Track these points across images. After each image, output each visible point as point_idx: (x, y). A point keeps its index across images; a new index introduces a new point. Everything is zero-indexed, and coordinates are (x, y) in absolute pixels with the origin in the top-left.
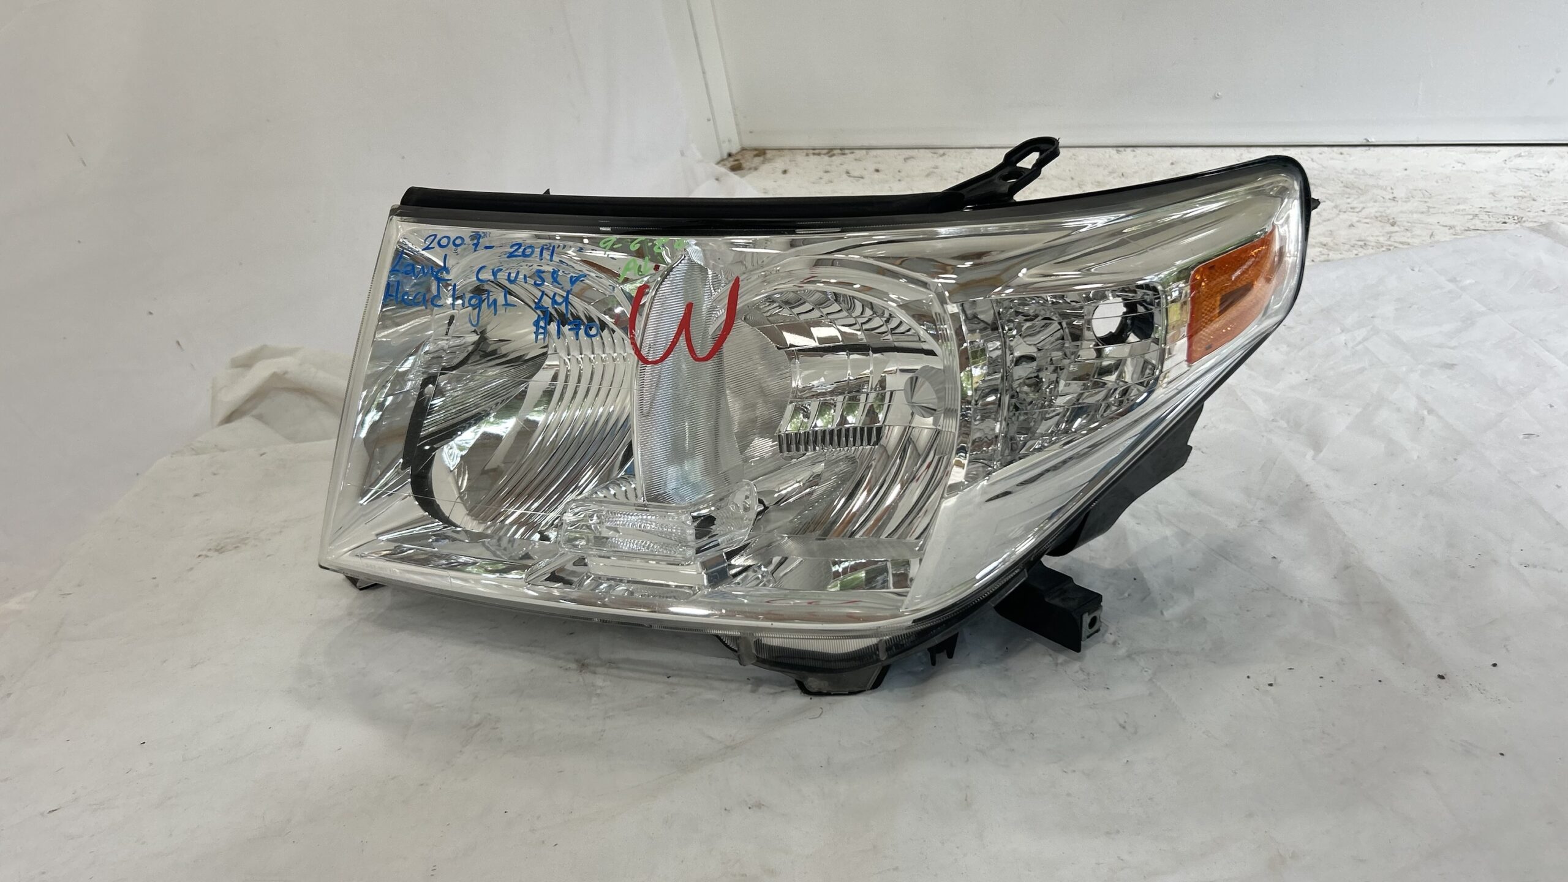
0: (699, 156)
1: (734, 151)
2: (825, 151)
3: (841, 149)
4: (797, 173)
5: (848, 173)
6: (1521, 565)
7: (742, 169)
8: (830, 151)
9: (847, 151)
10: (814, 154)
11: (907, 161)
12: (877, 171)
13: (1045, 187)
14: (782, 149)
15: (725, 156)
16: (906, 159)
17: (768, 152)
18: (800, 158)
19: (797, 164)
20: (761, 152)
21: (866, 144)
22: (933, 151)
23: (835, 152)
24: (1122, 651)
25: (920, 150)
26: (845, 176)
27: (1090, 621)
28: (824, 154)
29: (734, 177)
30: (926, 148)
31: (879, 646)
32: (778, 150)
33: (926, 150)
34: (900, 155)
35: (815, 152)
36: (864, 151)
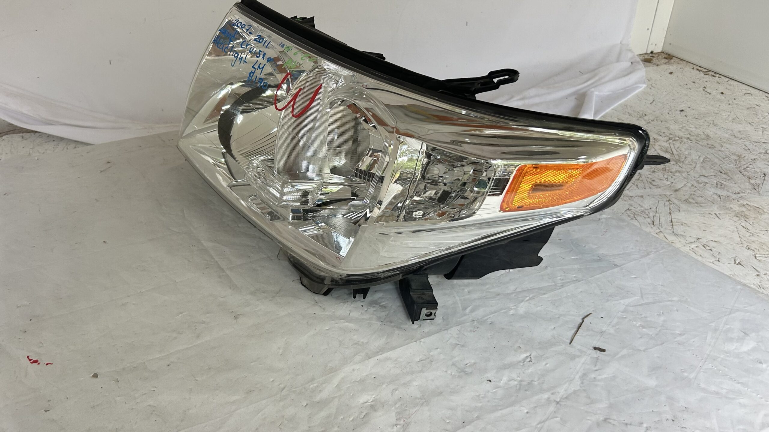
1: (655, 51)
2: (705, 70)
3: (715, 73)
4: (677, 76)
5: (705, 88)
7: (651, 63)
8: (707, 71)
9: (718, 75)
10: (698, 69)
11: (746, 95)
12: (722, 93)
14: (683, 60)
15: (649, 52)
16: (747, 93)
17: (674, 58)
18: (688, 69)
19: (682, 71)
20: (669, 57)
21: (731, 76)
22: (767, 95)
23: (711, 73)
25: (760, 92)
26: (701, 89)
27: (427, 313)
28: (703, 72)
29: (642, 65)
30: (765, 92)
31: (327, 278)
32: (681, 59)
33: (764, 93)
34: (746, 89)
35: (700, 69)
36: (727, 79)
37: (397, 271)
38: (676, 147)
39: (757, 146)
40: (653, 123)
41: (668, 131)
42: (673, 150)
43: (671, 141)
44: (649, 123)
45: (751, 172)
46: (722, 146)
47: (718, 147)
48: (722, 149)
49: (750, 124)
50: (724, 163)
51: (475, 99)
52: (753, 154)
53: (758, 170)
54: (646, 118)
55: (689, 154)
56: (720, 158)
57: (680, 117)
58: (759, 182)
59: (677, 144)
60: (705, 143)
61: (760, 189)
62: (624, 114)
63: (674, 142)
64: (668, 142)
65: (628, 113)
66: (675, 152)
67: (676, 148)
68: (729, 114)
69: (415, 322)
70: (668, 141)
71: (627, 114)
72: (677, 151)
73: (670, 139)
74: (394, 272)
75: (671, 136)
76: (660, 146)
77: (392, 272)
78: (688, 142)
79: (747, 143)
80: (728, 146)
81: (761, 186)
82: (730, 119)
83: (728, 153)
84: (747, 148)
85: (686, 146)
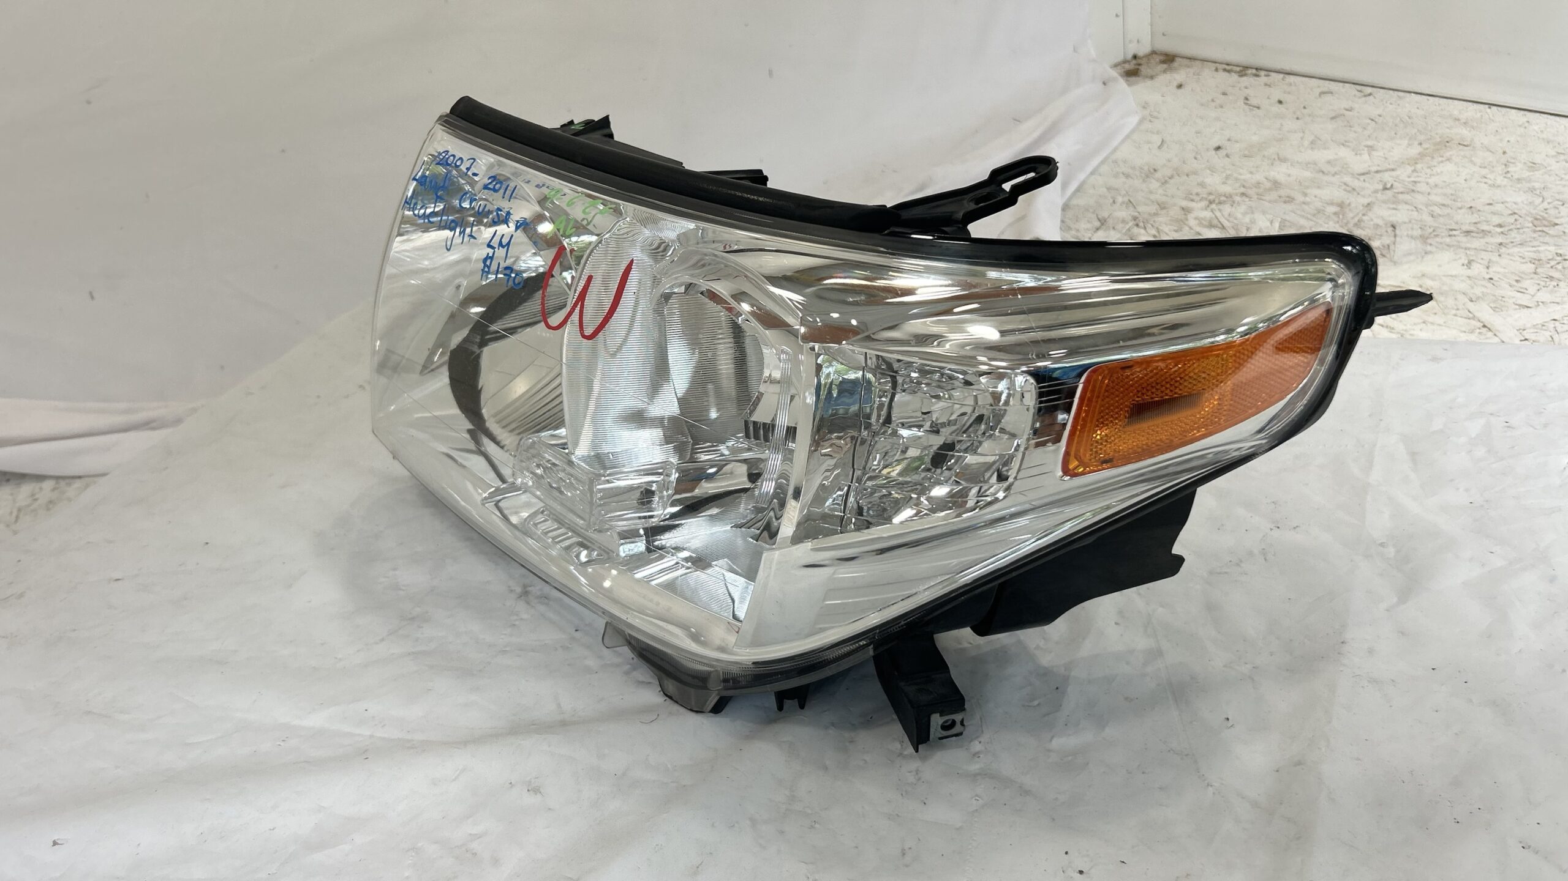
0: (1093, 54)
1: (1141, 54)
2: (1238, 69)
3: (1257, 69)
4: (1192, 90)
5: (1246, 99)
6: (1521, 842)
7: (1139, 76)
8: (1243, 70)
9: (1263, 73)
10: (1225, 70)
11: (1322, 96)
12: (1280, 102)
13: (1464, 157)
14: (1195, 59)
15: (1129, 56)
16: (1322, 93)
17: (1177, 59)
18: (1207, 72)
19: (1199, 79)
20: (1169, 59)
21: (1287, 67)
22: (1359, 88)
23: (1250, 71)
24: (975, 767)
25: (1346, 85)
26: (1241, 102)
27: (944, 722)
28: (1235, 72)
29: (1122, 83)
30: (1354, 84)
31: (712, 675)
32: (1190, 59)
33: (1352, 85)
34: (1319, 87)
35: (1228, 68)
36: (1281, 76)
37: (860, 641)
38: (1226, 214)
39: (1366, 180)
40: (1172, 181)
41: (1204, 190)
42: (1223, 220)
43: (1213, 206)
44: (1166, 182)
45: (1369, 228)
46: (1305, 195)
47: (1300, 198)
48: (1308, 199)
49: (1343, 145)
50: (1317, 223)
51: (968, 237)
52: (1364, 196)
53: (1380, 222)
54: (1158, 175)
55: (1253, 222)
56: (1309, 216)
57: (1217, 160)
58: (1388, 242)
59: (1227, 209)
60: (1274, 195)
61: (1392, 252)
62: (1116, 176)
63: (1221, 207)
64: (1209, 209)
65: (1123, 174)
66: (1226, 224)
67: (1226, 216)
68: (1301, 135)
69: (920, 747)
70: (1208, 206)
71: (1121, 175)
72: (1228, 221)
73: (1211, 202)
74: (854, 643)
75: (1211, 197)
76: (1196, 218)
77: (851, 645)
78: (1244, 201)
79: (1347, 179)
80: (1317, 192)
81: (1392, 247)
82: (1306, 143)
83: (1319, 205)
84: (1350, 189)
85: (1243, 208)
